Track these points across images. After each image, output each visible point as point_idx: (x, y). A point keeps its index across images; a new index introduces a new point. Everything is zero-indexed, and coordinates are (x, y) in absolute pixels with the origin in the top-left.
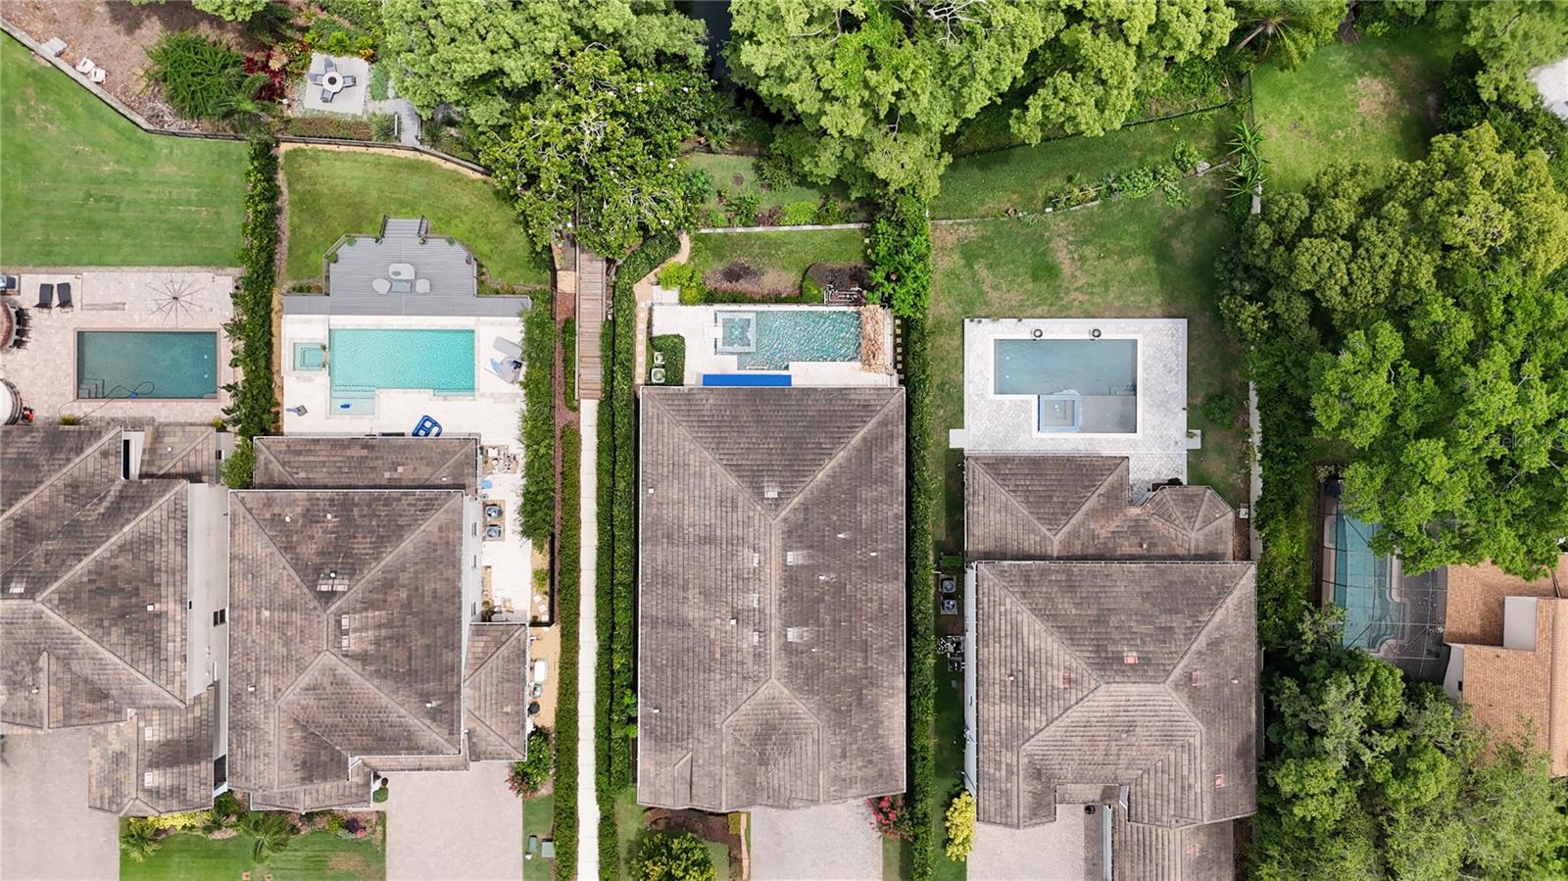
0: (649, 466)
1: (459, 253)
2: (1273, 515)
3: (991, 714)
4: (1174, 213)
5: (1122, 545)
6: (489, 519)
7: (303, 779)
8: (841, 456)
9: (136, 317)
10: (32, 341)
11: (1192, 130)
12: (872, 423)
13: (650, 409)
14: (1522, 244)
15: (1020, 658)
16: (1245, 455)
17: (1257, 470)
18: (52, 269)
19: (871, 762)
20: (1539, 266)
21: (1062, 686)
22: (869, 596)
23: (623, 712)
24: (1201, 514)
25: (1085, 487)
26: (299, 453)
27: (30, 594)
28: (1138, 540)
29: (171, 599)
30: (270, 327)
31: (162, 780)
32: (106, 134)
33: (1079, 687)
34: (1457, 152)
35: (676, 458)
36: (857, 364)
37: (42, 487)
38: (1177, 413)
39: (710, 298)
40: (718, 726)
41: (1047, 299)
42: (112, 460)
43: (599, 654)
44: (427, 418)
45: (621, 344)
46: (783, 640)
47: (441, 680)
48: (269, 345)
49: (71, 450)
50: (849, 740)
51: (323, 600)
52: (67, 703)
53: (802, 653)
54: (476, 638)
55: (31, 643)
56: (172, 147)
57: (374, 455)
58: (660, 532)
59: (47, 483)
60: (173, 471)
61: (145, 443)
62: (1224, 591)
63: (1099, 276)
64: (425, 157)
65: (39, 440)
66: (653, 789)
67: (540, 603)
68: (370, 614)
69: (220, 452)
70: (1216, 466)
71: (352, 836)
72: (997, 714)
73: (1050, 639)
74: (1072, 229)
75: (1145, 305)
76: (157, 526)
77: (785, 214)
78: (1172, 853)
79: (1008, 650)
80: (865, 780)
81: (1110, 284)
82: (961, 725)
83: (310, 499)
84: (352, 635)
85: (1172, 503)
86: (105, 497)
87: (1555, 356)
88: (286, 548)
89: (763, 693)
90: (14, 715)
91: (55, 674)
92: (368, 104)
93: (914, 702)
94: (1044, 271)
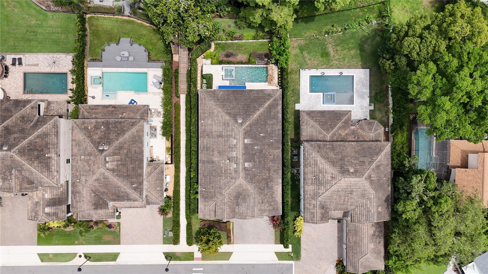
0: (202, 114)
1: (142, 48)
2: (396, 129)
3: (308, 189)
4: (365, 36)
5: (349, 138)
6: (152, 131)
7: (94, 209)
8: (262, 110)
9: (42, 68)
10: (10, 76)
11: (371, 11)
12: (271, 100)
13: (202, 96)
14: (473, 37)
15: (317, 171)
16: (387, 112)
17: (391, 116)
18: (16, 54)
19: (271, 205)
20: (479, 44)
21: (330, 179)
22: (270, 154)
23: (194, 190)
24: (373, 128)
25: (338, 120)
26: (93, 109)
27: (9, 150)
28: (354, 136)
29: (53, 153)
30: (84, 71)
31: (50, 210)
32: (33, 12)
33: (335, 179)
34: (453, 9)
35: (210, 111)
36: (267, 83)
37: (13, 117)
38: (366, 99)
39: (221, 63)
40: (223, 193)
41: (326, 63)
42: (35, 110)
43: (187, 173)
44: (132, 100)
45: (193, 76)
46: (243, 166)
47: (137, 178)
48: (83, 77)
49: (22, 106)
50: (264, 198)
51: (100, 152)
52: (21, 185)
53: (249, 170)
54: (148, 167)
55: (9, 166)
56: (53, 16)
57: (116, 110)
58: (205, 134)
59: (15, 116)
60: (53, 114)
61: (45, 106)
62: (381, 150)
63: (342, 56)
64: (132, 19)
65: (12, 103)
66: (203, 213)
67: (168, 158)
68: (115, 157)
69: (68, 110)
70: (378, 115)
71: (110, 230)
72: (310, 189)
73: (326, 165)
74: (334, 41)
75: (356, 65)
76: (49, 130)
77: (244, 37)
78: (365, 233)
79: (314, 169)
80: (269, 210)
81: (346, 58)
82: (299, 195)
83: (96, 122)
84: (109, 163)
85: (364, 125)
86: (32, 121)
87: (484, 72)
88: (89, 137)
89: (237, 183)
90: (4, 189)
91: (17, 176)
92: (114, 3)
93: (284, 187)
94: (325, 54)
